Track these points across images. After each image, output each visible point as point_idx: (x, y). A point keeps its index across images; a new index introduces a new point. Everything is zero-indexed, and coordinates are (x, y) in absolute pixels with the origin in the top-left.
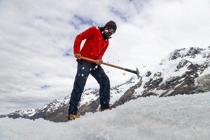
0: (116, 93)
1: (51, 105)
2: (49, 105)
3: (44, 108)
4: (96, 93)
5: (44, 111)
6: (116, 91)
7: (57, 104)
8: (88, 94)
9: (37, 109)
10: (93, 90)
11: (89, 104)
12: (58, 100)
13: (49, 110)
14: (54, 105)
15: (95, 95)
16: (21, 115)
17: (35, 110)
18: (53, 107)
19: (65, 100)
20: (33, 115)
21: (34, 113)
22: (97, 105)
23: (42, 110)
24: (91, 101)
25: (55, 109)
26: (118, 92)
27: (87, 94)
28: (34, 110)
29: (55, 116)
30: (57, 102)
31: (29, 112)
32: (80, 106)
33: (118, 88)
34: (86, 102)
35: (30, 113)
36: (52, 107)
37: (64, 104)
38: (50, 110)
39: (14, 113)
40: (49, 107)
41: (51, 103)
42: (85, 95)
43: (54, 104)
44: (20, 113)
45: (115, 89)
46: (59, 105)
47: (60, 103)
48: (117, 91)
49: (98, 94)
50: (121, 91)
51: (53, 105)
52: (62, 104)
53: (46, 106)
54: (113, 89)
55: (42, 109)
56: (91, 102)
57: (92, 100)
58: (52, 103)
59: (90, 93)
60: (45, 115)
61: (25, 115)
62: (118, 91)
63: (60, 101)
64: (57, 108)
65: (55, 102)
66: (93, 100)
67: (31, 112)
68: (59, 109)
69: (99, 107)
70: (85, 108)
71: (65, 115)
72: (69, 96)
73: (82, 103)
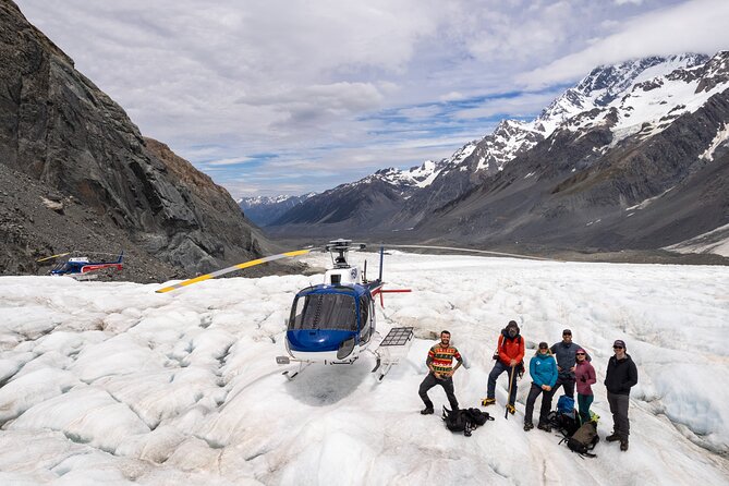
1: (489, 143)
2: (482, 147)
3: (463, 158)
4: (699, 73)
5: (464, 168)
7: (513, 138)
8: (655, 86)
9: (442, 163)
10: (683, 65)
11: (661, 130)
12: (517, 125)
13: (481, 165)
14: (501, 146)
15: (695, 84)
16: (394, 183)
17: (434, 167)
18: (497, 152)
19: (544, 123)
20: (429, 181)
21: (433, 176)
22: (705, 134)
23: (458, 166)
24: (671, 117)
25: (504, 161)
27: (648, 87)
28: (430, 166)
29: (509, 184)
30: (512, 133)
31: (416, 173)
32: (614, 143)
34: (644, 126)
35: (419, 175)
36: (491, 151)
37: (539, 137)
38: (485, 163)
39: (374, 179)
40: (483, 154)
41: (487, 138)
42: (639, 91)
43: (500, 139)
44: (391, 177)
46: (518, 145)
47: (525, 135)
49: (711, 76)
51: (497, 144)
52: (532, 140)
53: (470, 150)
55: (457, 162)
56: (670, 121)
57: (673, 113)
58: (493, 139)
59: (665, 80)
60: (469, 183)
61: (406, 182)
63: (520, 127)
64: (512, 157)
65: (502, 134)
66: (679, 112)
67: (423, 173)
68: (523, 159)
69: (715, 140)
70: (635, 153)
71: (546, 181)
72: (562, 103)
73: (624, 127)
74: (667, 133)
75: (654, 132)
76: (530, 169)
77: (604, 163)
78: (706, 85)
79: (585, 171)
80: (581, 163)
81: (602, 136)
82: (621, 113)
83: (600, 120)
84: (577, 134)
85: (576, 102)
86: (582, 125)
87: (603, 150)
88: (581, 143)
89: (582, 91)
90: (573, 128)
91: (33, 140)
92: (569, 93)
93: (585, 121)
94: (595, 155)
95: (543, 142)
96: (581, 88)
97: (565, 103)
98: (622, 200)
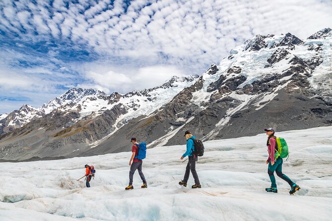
0: (146, 101)
1: (16, 114)
2: (13, 115)
4: (109, 97)
6: (146, 98)
7: (30, 113)
8: (94, 100)
11: (99, 115)
12: (32, 107)
13: (11, 123)
14: (23, 116)
15: (107, 101)
18: (21, 118)
19: (45, 109)
22: (114, 118)
24: (102, 111)
25: (24, 123)
26: (150, 100)
27: (92, 99)
29: (29, 132)
30: (30, 110)
32: (81, 118)
33: (149, 93)
34: (93, 112)
36: (17, 117)
37: (43, 114)
38: (13, 123)
40: (12, 118)
41: (16, 111)
42: (88, 100)
43: (23, 112)
45: (143, 94)
46: (32, 116)
47: (36, 112)
48: (148, 97)
49: (112, 99)
50: (155, 98)
51: (21, 114)
52: (39, 115)
54: (141, 94)
57: (102, 109)
58: (19, 112)
59: (97, 98)
60: (3, 132)
62: (150, 97)
63: (34, 108)
64: (28, 121)
65: (25, 110)
66: (105, 109)
68: (34, 121)
69: (116, 121)
70: (91, 122)
71: (50, 131)
72: (53, 102)
73: (84, 112)
74: (101, 116)
75: (97, 115)
76: (41, 126)
77: (79, 125)
78: (111, 102)
79: (69, 129)
80: (67, 125)
81: (75, 115)
82: (82, 107)
83: (74, 108)
84: (65, 113)
85: (59, 102)
86: (67, 109)
87: (76, 120)
88: (67, 117)
89: (62, 99)
90: (63, 110)
92: (57, 99)
94: (73, 122)
95: (45, 116)
96: (61, 98)
97: (55, 102)
98: (87, 140)
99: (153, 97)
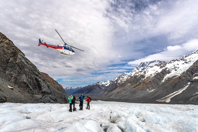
0: (183, 64)
1: (121, 77)
2: (119, 78)
3: (115, 80)
4: (160, 65)
5: (115, 82)
6: (183, 62)
7: (125, 76)
8: (152, 67)
9: (111, 81)
10: (157, 63)
11: (154, 76)
12: (126, 74)
13: (119, 82)
14: (123, 78)
15: (159, 67)
16: (101, 85)
17: (109, 82)
19: (132, 73)
20: (108, 85)
21: (109, 84)
22: (162, 77)
23: (114, 82)
26: (186, 63)
27: (151, 67)
28: (108, 81)
29: (125, 86)
31: (105, 83)
32: (145, 78)
33: (186, 58)
34: (151, 75)
35: (106, 83)
36: (121, 79)
37: (131, 76)
39: (96, 84)
40: (119, 79)
41: (120, 76)
43: (123, 76)
44: (100, 84)
45: (182, 60)
46: (127, 78)
47: (128, 75)
48: (185, 61)
49: (162, 66)
50: (190, 61)
51: (122, 77)
52: (129, 77)
53: (117, 78)
54: (180, 60)
55: (114, 81)
56: (155, 74)
57: (156, 72)
58: (121, 76)
59: (154, 66)
60: (117, 85)
61: (103, 85)
62: (186, 61)
64: (125, 80)
65: (123, 75)
66: (157, 72)
67: (107, 83)
68: (127, 81)
69: (164, 78)
70: (150, 80)
71: (132, 85)
72: (135, 69)
73: (147, 75)
74: (155, 76)
76: (129, 83)
77: (144, 82)
78: (161, 67)
79: (140, 84)
80: (139, 82)
81: (143, 76)
82: (146, 72)
83: (142, 73)
84: (138, 76)
85: (138, 69)
86: (139, 74)
87: (143, 79)
88: (139, 78)
89: (139, 67)
90: (137, 75)
91: (10, 72)
92: (136, 67)
93: (140, 73)
94: (142, 80)
95: (132, 77)
96: (139, 66)
97: (136, 69)
98: (148, 90)
99: (188, 60)
